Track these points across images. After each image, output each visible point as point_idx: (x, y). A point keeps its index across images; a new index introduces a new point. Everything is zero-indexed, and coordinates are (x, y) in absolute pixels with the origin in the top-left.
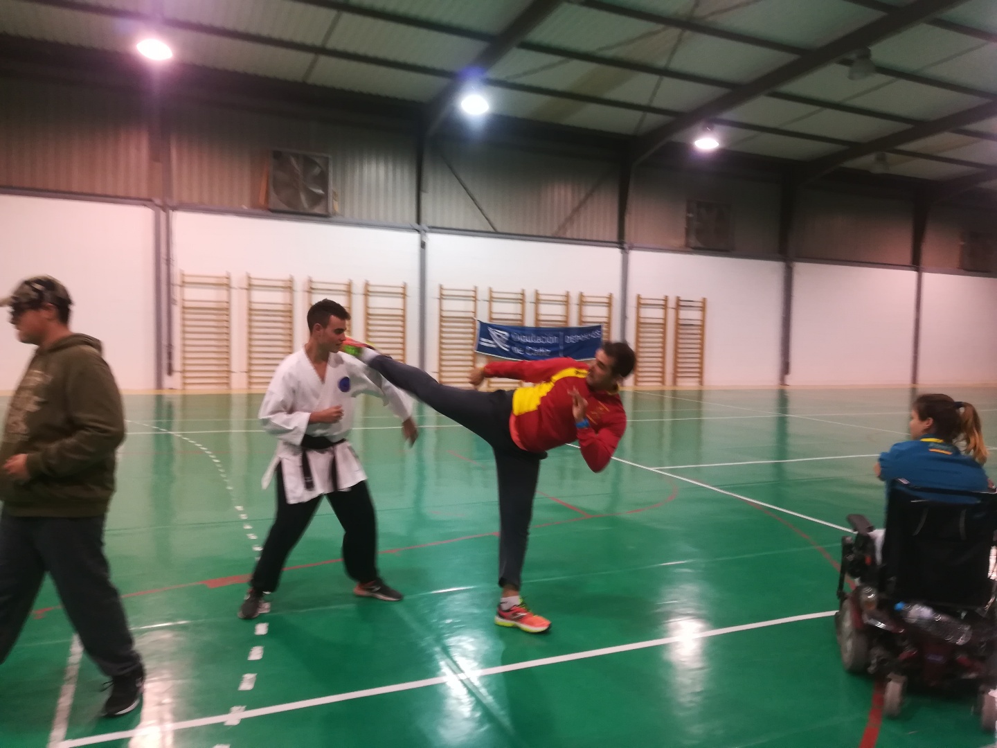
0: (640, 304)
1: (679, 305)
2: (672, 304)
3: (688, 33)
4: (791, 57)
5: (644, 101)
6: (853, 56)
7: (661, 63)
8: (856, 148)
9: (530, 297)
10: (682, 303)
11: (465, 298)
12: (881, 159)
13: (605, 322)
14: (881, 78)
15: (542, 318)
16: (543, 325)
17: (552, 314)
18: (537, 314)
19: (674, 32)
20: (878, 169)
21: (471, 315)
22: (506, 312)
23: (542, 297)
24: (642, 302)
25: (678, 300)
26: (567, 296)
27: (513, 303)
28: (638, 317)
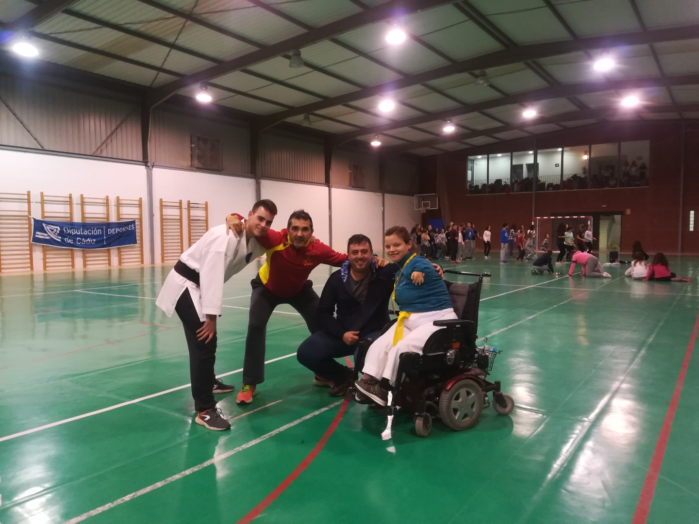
0: (162, 206)
1: (190, 206)
2: (185, 205)
3: (189, 22)
4: (255, 49)
5: (158, 64)
6: (291, 53)
7: (171, 40)
8: (293, 110)
9: (76, 200)
10: (191, 205)
11: (20, 200)
12: (307, 118)
13: (137, 219)
14: (306, 69)
15: (87, 215)
16: (88, 221)
17: (95, 213)
18: (83, 213)
19: (180, 21)
20: (305, 124)
21: (27, 214)
22: (57, 211)
23: (86, 200)
24: (164, 204)
25: (189, 203)
26: (107, 199)
27: (63, 204)
28: (162, 215)
